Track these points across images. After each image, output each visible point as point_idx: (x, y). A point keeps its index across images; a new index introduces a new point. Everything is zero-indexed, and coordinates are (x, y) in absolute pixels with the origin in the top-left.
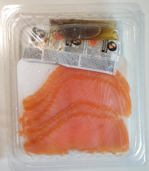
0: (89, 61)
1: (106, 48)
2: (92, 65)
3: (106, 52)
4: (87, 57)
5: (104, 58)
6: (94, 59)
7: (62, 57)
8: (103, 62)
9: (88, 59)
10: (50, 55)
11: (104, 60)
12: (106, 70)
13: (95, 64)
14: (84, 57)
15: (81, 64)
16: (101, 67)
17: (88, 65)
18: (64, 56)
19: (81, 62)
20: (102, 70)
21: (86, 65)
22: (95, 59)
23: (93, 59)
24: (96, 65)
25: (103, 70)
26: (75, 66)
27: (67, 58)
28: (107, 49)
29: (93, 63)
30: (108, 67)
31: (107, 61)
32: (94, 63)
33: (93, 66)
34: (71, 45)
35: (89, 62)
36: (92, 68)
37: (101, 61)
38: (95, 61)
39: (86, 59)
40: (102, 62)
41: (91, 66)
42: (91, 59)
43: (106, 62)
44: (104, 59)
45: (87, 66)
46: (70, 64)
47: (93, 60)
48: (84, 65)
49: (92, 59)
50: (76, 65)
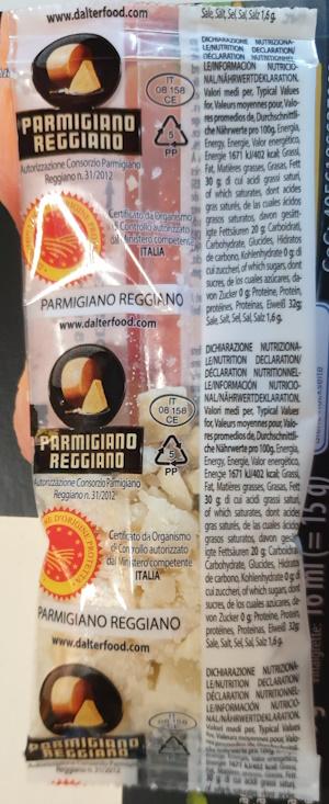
0: (238, 251)
1: (105, 122)
2: (264, 216)
3: (137, 113)
4: (205, 277)
5: (187, 127)
6: (209, 208)
7: (247, 487)
8: (223, 131)
9: (223, 264)
10: (252, 598)
11: (204, 125)
12: (286, 91)
13: (255, 193)
14: (206, 303)
15: (277, 311)
16: (268, 137)
17: (278, 253)
18: (233, 474)
19: (260, 319)
20: (295, 128)
21: (279, 266)
22: (213, 200)
23: (209, 220)
24: (261, 186)
25: (294, 115)
26: (300, 367)
27: (247, 443)
28: (112, 112)
29: (243, 212)
30: (261, 78)
31: (210, 93)
32: (241, 201)
33: (279, 209)
34: (125, 430)
35: (248, 248)
36: (296, 213)
37: (220, 144)
38: (231, 200)
39: (225, 278)
40: (224, 138)
41: (278, 220)
42: (220, 238)
43: (223, 105)
44: (196, 121)
45: (285, 259)
46: (287, 411)
47: (220, 220)
48: (275, 286)
49: (216, 226)
50: (297, 359)
